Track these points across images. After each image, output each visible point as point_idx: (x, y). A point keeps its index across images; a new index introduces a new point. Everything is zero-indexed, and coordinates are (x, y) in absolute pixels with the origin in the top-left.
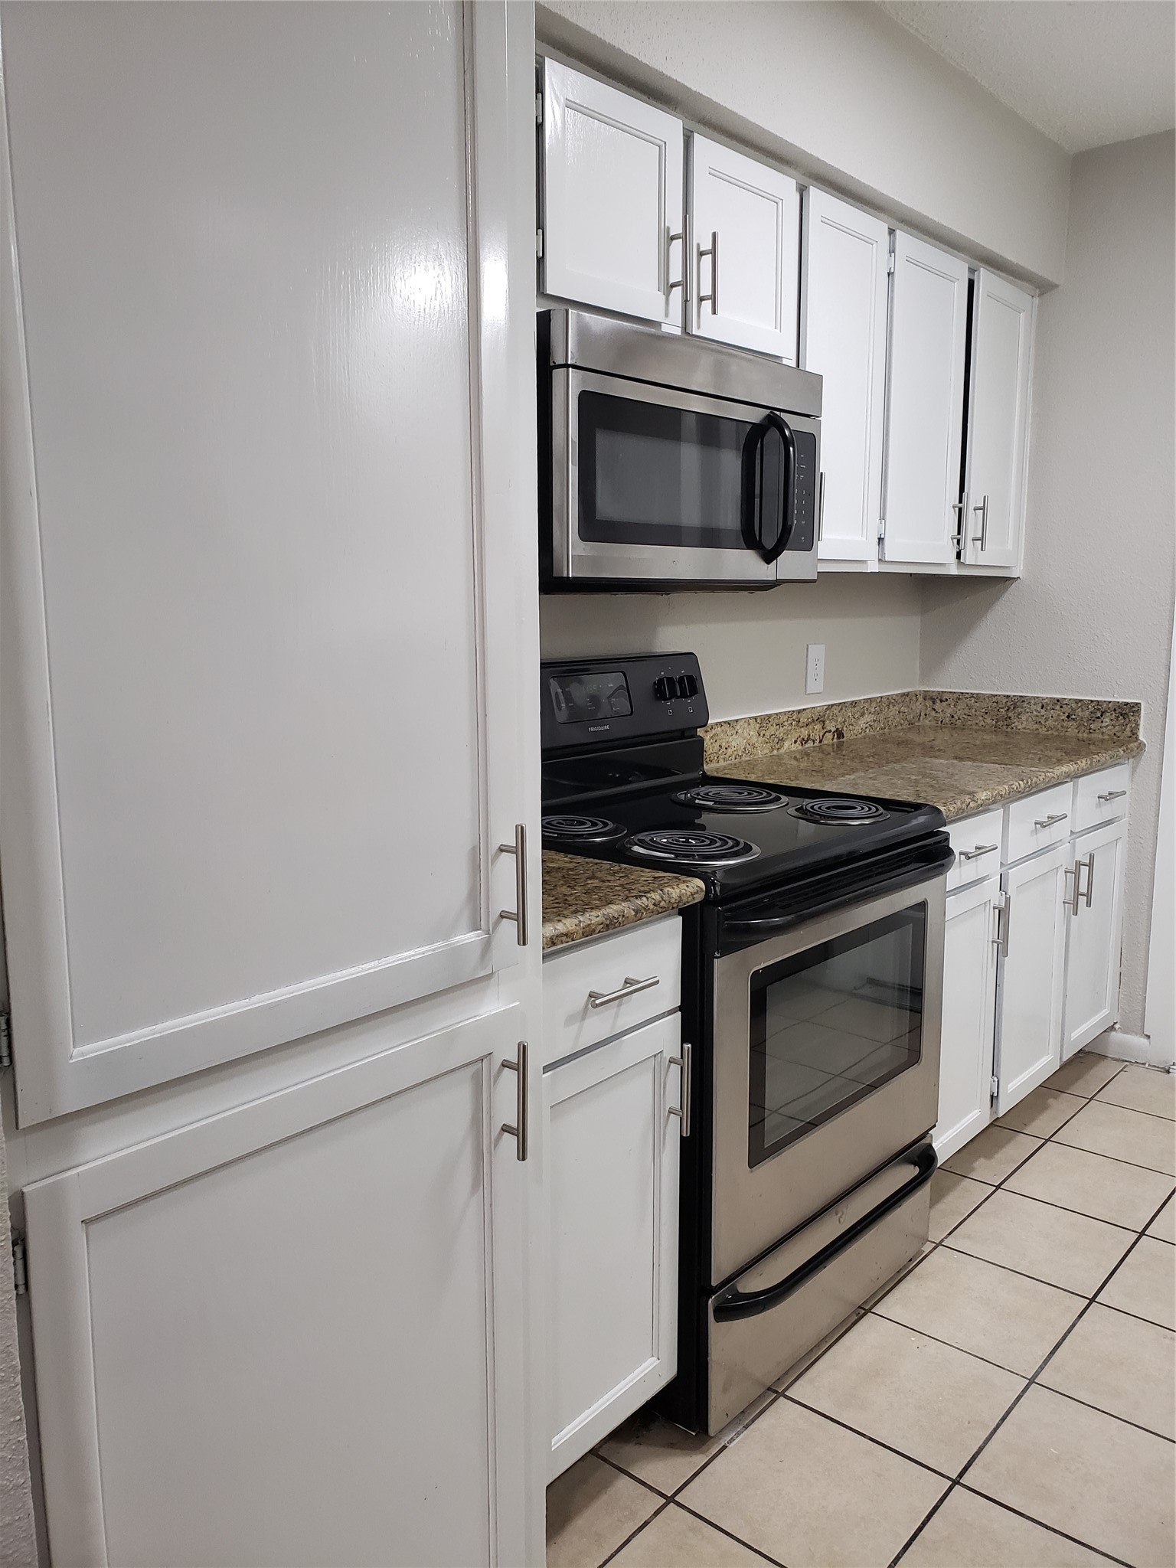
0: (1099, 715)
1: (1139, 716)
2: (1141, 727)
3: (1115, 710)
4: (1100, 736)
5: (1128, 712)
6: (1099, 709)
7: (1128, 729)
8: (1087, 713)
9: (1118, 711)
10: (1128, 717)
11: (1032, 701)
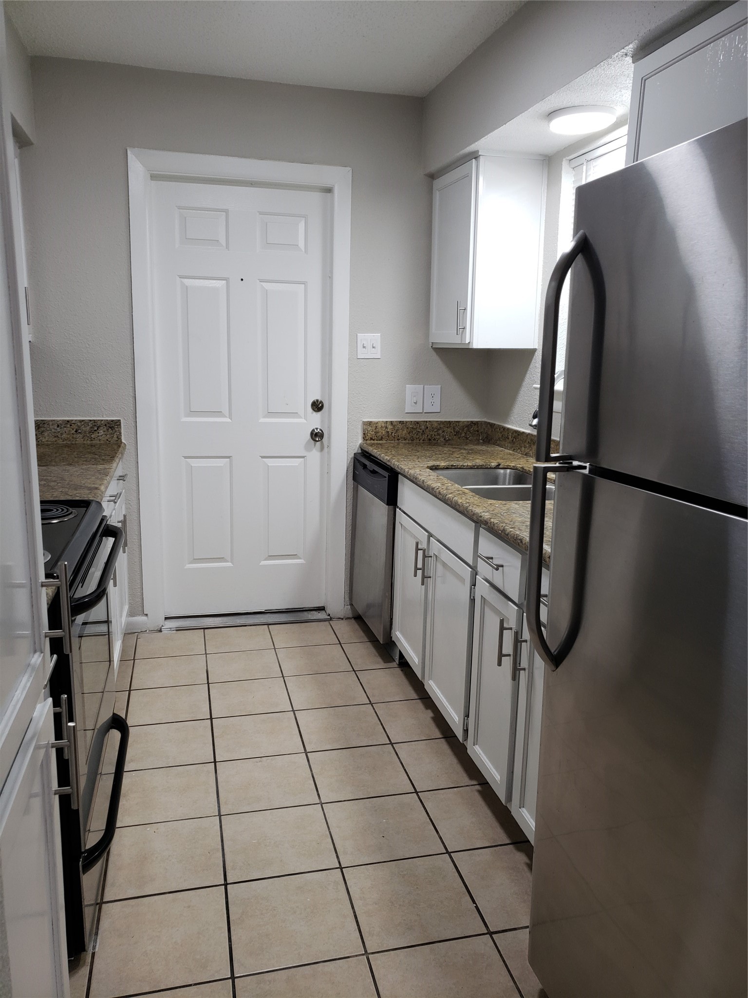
0: (96, 429)
1: (121, 428)
2: (122, 434)
3: (106, 425)
4: (98, 442)
5: (114, 426)
6: (95, 425)
7: (115, 436)
8: (88, 428)
9: (108, 425)
10: (114, 429)
11: (51, 423)
